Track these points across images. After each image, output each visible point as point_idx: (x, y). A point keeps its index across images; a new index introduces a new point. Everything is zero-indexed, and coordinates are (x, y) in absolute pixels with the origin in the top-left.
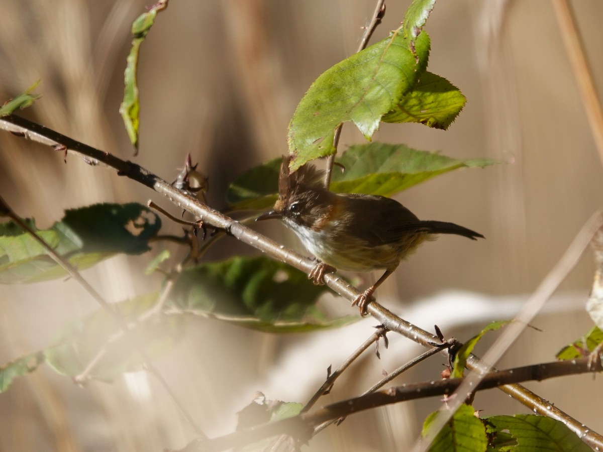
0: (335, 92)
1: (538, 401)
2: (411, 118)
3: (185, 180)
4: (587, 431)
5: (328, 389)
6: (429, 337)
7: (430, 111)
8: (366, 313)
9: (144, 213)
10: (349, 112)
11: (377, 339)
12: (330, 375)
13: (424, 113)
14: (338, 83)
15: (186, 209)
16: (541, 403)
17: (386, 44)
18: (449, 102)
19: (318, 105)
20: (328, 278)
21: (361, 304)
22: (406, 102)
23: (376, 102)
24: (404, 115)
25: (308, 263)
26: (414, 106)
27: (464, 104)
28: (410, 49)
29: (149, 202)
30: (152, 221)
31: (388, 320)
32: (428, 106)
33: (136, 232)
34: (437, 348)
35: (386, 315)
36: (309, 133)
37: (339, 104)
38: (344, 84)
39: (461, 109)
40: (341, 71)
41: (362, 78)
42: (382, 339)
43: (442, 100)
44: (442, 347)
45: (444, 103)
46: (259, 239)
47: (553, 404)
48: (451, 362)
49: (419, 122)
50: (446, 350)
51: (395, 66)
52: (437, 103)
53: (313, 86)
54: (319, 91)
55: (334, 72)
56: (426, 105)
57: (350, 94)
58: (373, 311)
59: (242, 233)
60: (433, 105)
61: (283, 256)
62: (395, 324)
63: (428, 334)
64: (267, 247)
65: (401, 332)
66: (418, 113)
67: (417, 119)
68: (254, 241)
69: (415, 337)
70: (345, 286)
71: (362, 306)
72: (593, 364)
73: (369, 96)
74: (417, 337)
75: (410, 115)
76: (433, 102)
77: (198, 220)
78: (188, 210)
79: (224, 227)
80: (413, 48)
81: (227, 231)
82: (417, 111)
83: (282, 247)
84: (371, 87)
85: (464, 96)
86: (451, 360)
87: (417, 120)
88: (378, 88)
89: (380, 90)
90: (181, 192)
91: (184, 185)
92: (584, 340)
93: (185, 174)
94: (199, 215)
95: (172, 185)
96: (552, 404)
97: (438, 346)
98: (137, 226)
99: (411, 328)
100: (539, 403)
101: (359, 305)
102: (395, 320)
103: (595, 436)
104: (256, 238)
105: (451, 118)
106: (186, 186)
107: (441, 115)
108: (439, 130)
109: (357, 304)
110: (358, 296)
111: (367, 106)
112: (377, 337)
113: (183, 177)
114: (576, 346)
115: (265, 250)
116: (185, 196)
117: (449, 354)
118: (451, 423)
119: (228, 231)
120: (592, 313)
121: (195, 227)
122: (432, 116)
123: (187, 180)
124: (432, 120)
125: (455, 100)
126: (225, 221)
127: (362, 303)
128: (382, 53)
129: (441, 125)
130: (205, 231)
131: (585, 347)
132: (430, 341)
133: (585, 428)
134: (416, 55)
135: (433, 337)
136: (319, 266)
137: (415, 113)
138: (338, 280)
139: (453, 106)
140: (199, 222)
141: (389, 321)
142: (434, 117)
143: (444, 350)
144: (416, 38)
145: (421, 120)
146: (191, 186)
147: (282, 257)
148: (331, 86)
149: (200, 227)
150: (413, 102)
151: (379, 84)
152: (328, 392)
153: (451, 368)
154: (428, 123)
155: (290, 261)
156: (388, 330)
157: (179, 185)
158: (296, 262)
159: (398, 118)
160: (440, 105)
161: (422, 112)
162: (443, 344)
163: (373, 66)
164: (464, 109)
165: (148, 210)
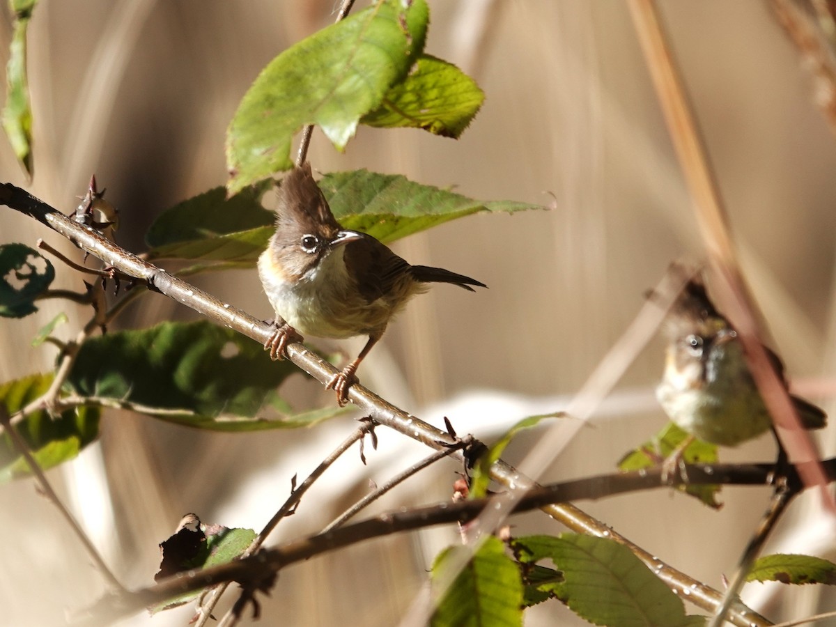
0: (294, 82)
1: (590, 524)
2: (407, 121)
3: (87, 211)
4: (660, 566)
5: (292, 508)
6: (435, 433)
7: (433, 111)
8: (345, 400)
9: (30, 259)
10: (313, 111)
11: (362, 437)
12: (295, 489)
13: (426, 114)
14: (299, 70)
15: (89, 251)
16: (594, 526)
17: (368, 16)
18: (461, 98)
19: (269, 101)
20: (292, 350)
21: (339, 387)
22: (399, 97)
23: (352, 97)
24: (396, 116)
25: (263, 329)
26: (411, 103)
27: (482, 101)
28: (399, 24)
29: (39, 242)
30: (41, 269)
31: (377, 409)
32: (430, 104)
33: (19, 285)
34: (447, 449)
35: (375, 402)
36: (256, 141)
37: (300, 99)
38: (307, 71)
39: (477, 109)
40: (304, 53)
41: (333, 63)
42: (368, 436)
43: (451, 95)
44: (454, 448)
45: (453, 100)
46: (194, 294)
47: (612, 528)
48: (468, 469)
49: (419, 127)
50: (460, 452)
51: (380, 46)
52: (443, 99)
53: (264, 73)
54: (272, 80)
55: (293, 54)
56: (427, 101)
57: (315, 85)
58: (356, 397)
59: (170, 287)
60: (437, 102)
61: (229, 318)
62: (387, 415)
63: (435, 430)
64: (205, 306)
65: (396, 426)
66: (416, 113)
67: (416, 122)
68: (187, 297)
69: (416, 434)
70: (316, 362)
71: (341, 389)
72: (670, 476)
73: (343, 88)
74: (419, 433)
75: (405, 116)
76: (437, 98)
77: (107, 268)
78: (93, 253)
79: (145, 277)
80: (404, 23)
81: (149, 284)
82: (414, 110)
83: (226, 306)
84: (345, 76)
85: (480, 90)
86: (467, 465)
87: (415, 124)
88: (355, 78)
89: (357, 82)
90: (83, 228)
91: (86, 218)
92: (655, 441)
93: (89, 203)
94: (109, 261)
95: (71, 219)
96: (610, 527)
97: (449, 446)
98: (20, 277)
99: (410, 421)
100: (592, 528)
101: (336, 388)
102: (388, 409)
103: (671, 573)
104: (190, 293)
105: (464, 121)
106: (91, 221)
107: (449, 117)
108: (448, 139)
109: (334, 388)
110: (335, 375)
111: (339, 102)
112: (361, 433)
113: (86, 208)
114: (646, 450)
115: (202, 310)
116: (89, 233)
117: (464, 458)
118: (471, 565)
119: (151, 282)
120: (666, 406)
121: (103, 277)
122: (437, 119)
123: (91, 212)
124: (437, 124)
125: (469, 95)
126: (145, 269)
127: (340, 385)
128: (362, 28)
129: (451, 131)
130: (118, 283)
131: (657, 450)
132: (438, 439)
133: (658, 562)
134: (408, 32)
135: (442, 433)
136: (279, 333)
137: (411, 114)
138: (306, 353)
139: (467, 104)
140: (110, 270)
141: (379, 412)
142: (441, 121)
143: (457, 452)
144: (408, 9)
145: (423, 124)
146: (96, 220)
147: (227, 320)
148: (289, 74)
149: (111, 277)
150: (409, 97)
151: (356, 72)
152: (292, 512)
153: (466, 477)
154: (432, 129)
155: (239, 326)
156: (378, 424)
157: (80, 218)
158: (247, 328)
159: (386, 121)
160: (447, 103)
161: (423, 111)
162: (456, 443)
163: (349, 46)
164: (482, 108)
165: (36, 254)
